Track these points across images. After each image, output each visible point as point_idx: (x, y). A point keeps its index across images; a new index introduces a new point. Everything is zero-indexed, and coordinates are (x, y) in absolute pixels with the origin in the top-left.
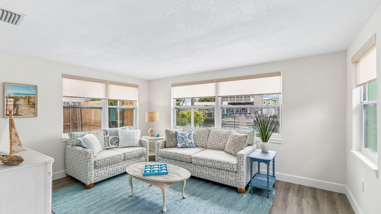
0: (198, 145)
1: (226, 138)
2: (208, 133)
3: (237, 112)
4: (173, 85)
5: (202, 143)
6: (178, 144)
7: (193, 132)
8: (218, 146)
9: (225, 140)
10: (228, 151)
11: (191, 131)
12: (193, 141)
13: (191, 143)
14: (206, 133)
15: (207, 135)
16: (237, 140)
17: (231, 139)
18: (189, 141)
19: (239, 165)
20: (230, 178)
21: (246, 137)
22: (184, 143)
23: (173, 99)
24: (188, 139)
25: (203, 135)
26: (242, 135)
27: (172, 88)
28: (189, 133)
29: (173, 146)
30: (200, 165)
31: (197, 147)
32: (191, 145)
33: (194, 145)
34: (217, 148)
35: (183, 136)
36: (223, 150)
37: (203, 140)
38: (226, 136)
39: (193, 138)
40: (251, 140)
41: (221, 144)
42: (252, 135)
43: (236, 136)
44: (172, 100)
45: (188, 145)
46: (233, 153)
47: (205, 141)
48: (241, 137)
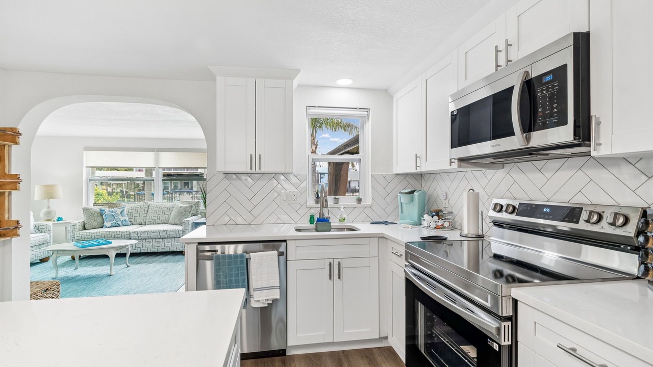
0: (133, 222)
1: (170, 211)
2: (146, 209)
3: (174, 189)
4: (87, 149)
5: (139, 220)
6: (105, 223)
7: (126, 209)
8: (161, 220)
9: (169, 213)
10: (172, 222)
11: (124, 208)
12: (127, 219)
13: (125, 220)
14: (144, 208)
15: (146, 210)
16: (183, 210)
17: (176, 211)
18: (122, 219)
19: (185, 230)
20: (176, 244)
21: (192, 207)
22: (115, 221)
23: (86, 167)
24: (120, 217)
25: (140, 210)
26: (187, 205)
27: (85, 152)
28: (121, 210)
29: (97, 227)
30: (141, 239)
31: (132, 225)
32: (124, 223)
33: (130, 223)
34: (159, 222)
35: (113, 214)
36: (167, 223)
37: (141, 217)
38: (170, 209)
39: (126, 215)
40: (196, 210)
41: (164, 218)
42: (197, 206)
43: (181, 207)
44: (85, 170)
45: (120, 223)
46: (178, 222)
47: (143, 217)
48: (187, 207)
